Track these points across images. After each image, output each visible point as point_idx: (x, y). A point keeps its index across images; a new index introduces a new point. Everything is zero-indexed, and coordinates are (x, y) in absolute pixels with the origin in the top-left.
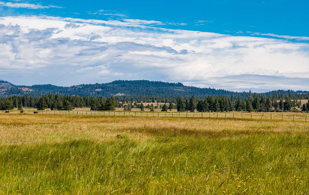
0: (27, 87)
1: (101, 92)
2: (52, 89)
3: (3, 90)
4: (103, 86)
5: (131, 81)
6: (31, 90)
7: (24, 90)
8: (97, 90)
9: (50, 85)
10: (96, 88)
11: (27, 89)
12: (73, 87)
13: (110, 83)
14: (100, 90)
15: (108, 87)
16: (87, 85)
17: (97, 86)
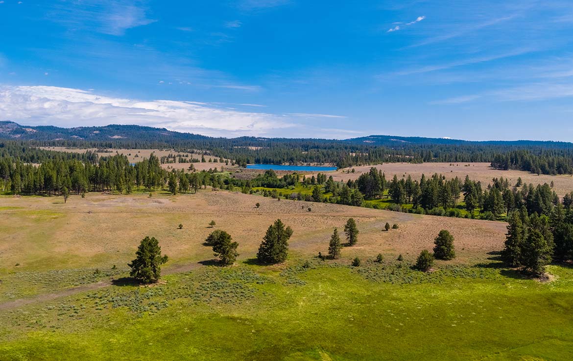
0: (32, 128)
1: (99, 134)
2: (54, 129)
3: (9, 130)
4: (100, 129)
5: (124, 126)
6: (35, 131)
7: (28, 130)
8: (95, 132)
9: (53, 126)
10: (94, 130)
11: (31, 130)
12: (73, 129)
13: (105, 127)
14: (98, 132)
15: (105, 130)
16: (85, 127)
17: (95, 128)
